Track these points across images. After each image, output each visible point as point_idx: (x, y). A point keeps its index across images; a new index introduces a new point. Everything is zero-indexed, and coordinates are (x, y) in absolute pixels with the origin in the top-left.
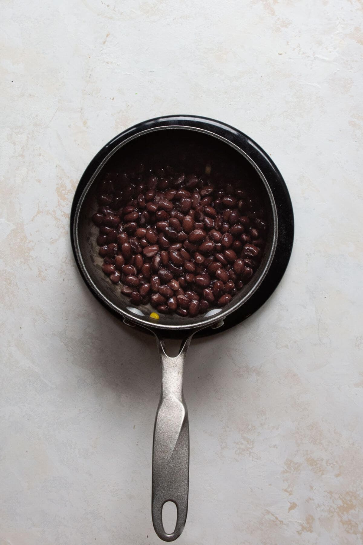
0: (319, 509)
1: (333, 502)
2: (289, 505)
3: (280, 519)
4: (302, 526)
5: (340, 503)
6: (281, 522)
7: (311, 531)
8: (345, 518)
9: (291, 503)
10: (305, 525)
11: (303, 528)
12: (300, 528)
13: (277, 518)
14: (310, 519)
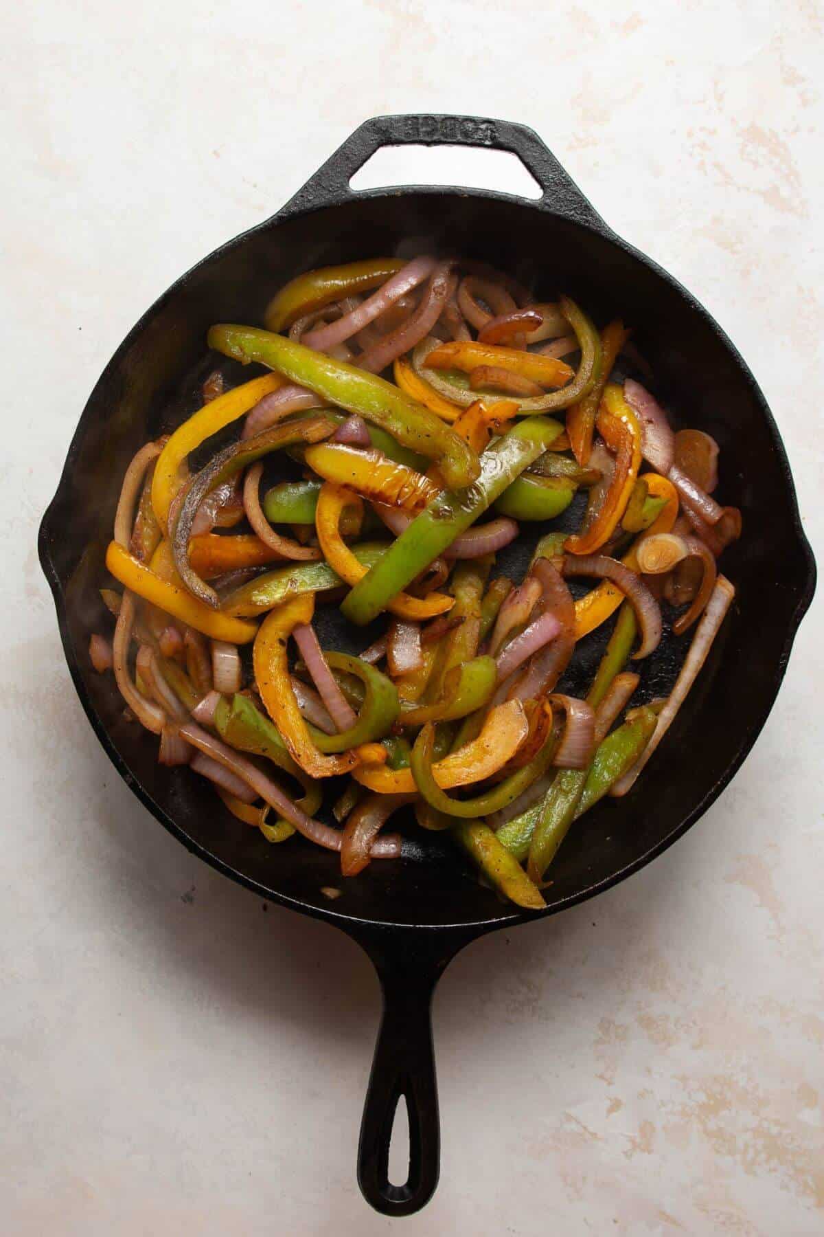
0: (663, 1109)
1: (690, 1098)
2: (608, 1103)
3: (591, 1129)
4: (633, 1141)
5: (702, 1098)
6: (594, 1135)
7: (650, 1152)
8: (712, 1125)
9: (611, 1100)
10: (638, 1140)
11: (635, 1145)
12: (629, 1146)
13: (585, 1128)
14: (647, 1129)
